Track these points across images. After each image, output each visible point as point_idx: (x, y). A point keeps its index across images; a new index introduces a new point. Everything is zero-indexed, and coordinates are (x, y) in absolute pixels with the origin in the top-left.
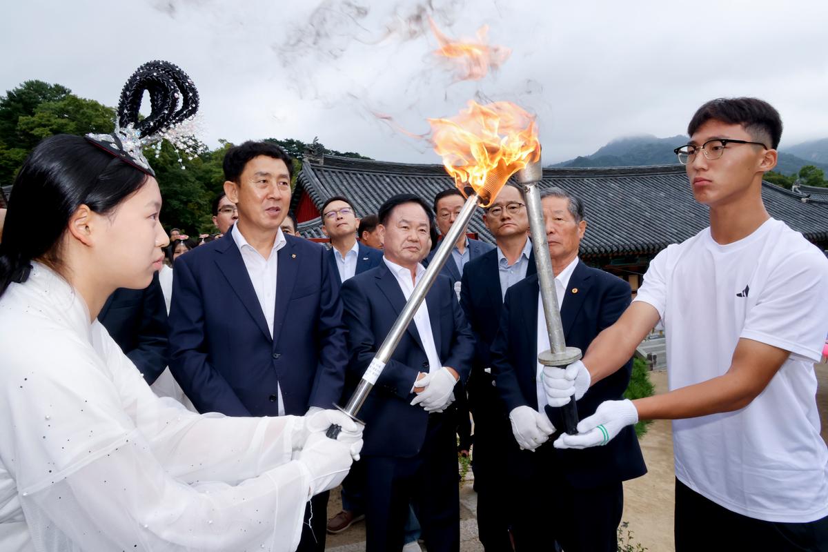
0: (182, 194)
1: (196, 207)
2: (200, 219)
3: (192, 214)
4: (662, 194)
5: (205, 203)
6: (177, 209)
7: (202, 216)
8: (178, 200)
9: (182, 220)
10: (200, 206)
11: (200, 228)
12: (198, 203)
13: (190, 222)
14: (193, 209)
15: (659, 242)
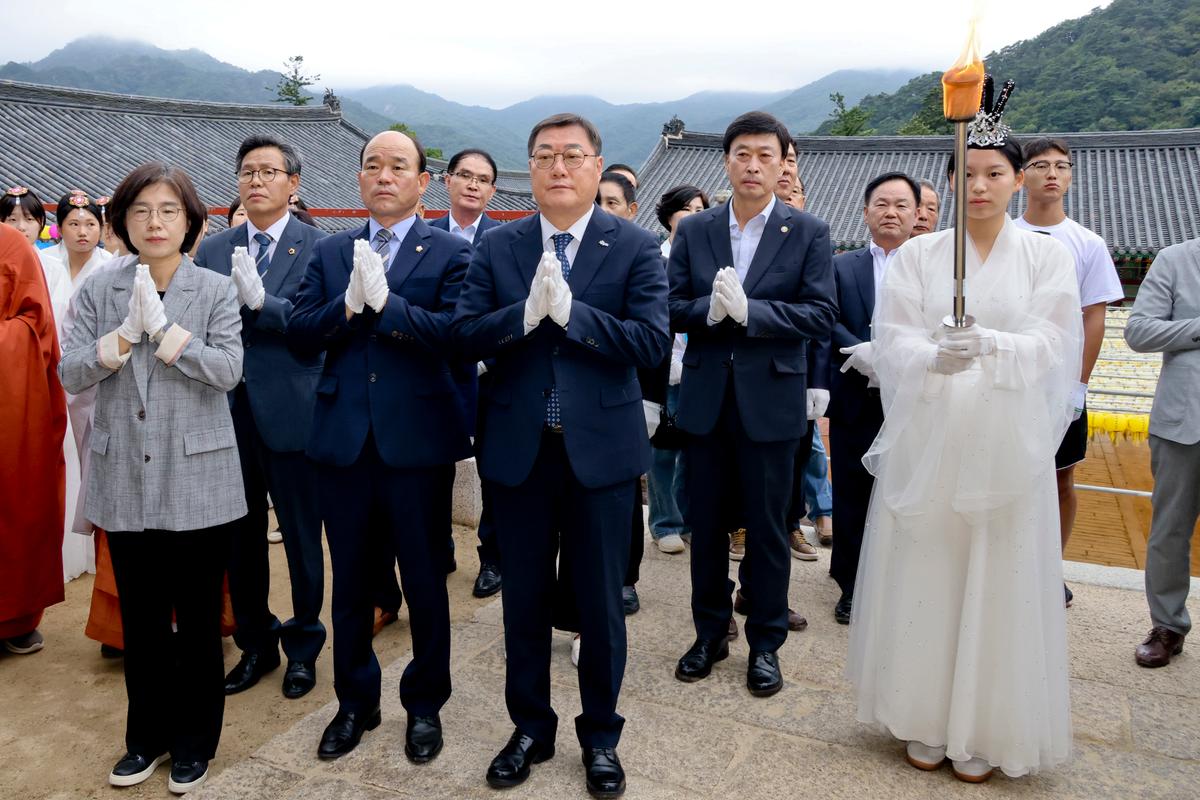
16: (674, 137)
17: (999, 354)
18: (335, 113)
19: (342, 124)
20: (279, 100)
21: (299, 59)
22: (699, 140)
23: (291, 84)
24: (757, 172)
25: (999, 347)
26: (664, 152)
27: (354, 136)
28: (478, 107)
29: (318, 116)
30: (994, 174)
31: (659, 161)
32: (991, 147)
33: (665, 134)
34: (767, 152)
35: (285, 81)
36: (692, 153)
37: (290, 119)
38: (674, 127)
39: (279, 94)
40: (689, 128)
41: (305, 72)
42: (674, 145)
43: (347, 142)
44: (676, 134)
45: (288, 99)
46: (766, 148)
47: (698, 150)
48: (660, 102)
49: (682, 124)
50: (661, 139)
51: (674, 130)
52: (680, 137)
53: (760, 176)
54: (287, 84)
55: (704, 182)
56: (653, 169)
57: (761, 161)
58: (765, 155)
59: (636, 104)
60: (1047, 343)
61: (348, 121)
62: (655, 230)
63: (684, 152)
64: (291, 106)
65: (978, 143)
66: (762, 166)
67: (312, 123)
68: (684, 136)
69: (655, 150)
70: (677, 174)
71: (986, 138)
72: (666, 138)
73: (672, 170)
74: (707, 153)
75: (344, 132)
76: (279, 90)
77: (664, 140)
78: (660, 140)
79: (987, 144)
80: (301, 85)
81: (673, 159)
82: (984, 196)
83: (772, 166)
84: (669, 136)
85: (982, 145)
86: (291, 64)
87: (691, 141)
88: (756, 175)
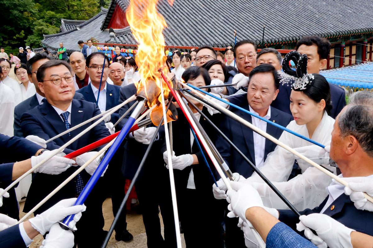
0: (19, 6)
1: (30, 15)
2: (34, 23)
3: (28, 20)
4: (324, 3)
5: (36, 12)
6: (18, 17)
7: (35, 21)
8: (18, 10)
9: (21, 24)
10: (33, 14)
11: (34, 29)
12: (31, 12)
13: (27, 25)
14: (28, 16)
15: (324, 33)
32: (299, 90)
85: (295, 88)
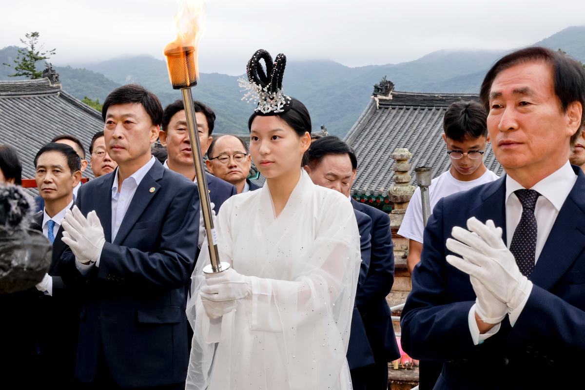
16: (384, 98)
17: (255, 299)
18: (55, 85)
19: (61, 96)
20: (16, 75)
21: (35, 35)
22: (409, 100)
23: (27, 59)
24: (120, 138)
25: (255, 292)
26: (375, 113)
27: (73, 107)
28: (217, 74)
29: (37, 90)
30: (275, 137)
31: (370, 121)
32: (272, 113)
33: (375, 95)
34: (129, 119)
35: (22, 57)
36: (402, 112)
37: (9, 93)
38: (384, 88)
39: (16, 69)
40: (398, 89)
41: (41, 47)
42: (384, 105)
43: (65, 113)
44: (386, 94)
45: (25, 74)
46: (128, 116)
47: (408, 109)
48: (395, 63)
49: (391, 84)
50: (370, 99)
51: (384, 91)
52: (390, 97)
53: (124, 142)
54: (24, 60)
55: (413, 141)
56: (364, 129)
57: (125, 127)
58: (128, 122)
59: (371, 66)
60: (313, 288)
61: (67, 93)
62: (365, 188)
63: (394, 112)
64: (25, 81)
65: (262, 111)
66: (126, 132)
67: (31, 96)
68: (394, 96)
69: (364, 111)
70: (387, 134)
71: (269, 106)
72: (377, 99)
73: (382, 130)
74: (417, 112)
75: (63, 104)
76: (16, 65)
77: (374, 101)
78: (371, 101)
79: (269, 111)
80: (36, 59)
81: (384, 118)
82: (269, 158)
83: (136, 132)
84: (380, 97)
85: (264, 112)
86: (28, 40)
87: (401, 101)
88: (121, 141)
